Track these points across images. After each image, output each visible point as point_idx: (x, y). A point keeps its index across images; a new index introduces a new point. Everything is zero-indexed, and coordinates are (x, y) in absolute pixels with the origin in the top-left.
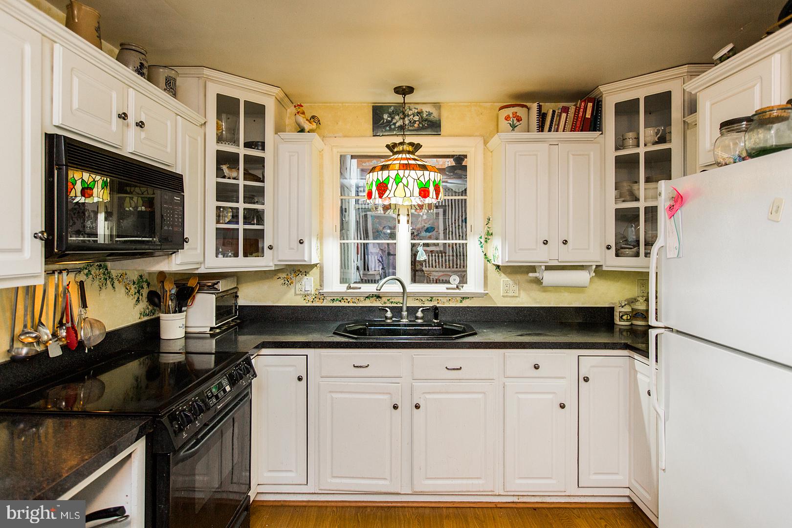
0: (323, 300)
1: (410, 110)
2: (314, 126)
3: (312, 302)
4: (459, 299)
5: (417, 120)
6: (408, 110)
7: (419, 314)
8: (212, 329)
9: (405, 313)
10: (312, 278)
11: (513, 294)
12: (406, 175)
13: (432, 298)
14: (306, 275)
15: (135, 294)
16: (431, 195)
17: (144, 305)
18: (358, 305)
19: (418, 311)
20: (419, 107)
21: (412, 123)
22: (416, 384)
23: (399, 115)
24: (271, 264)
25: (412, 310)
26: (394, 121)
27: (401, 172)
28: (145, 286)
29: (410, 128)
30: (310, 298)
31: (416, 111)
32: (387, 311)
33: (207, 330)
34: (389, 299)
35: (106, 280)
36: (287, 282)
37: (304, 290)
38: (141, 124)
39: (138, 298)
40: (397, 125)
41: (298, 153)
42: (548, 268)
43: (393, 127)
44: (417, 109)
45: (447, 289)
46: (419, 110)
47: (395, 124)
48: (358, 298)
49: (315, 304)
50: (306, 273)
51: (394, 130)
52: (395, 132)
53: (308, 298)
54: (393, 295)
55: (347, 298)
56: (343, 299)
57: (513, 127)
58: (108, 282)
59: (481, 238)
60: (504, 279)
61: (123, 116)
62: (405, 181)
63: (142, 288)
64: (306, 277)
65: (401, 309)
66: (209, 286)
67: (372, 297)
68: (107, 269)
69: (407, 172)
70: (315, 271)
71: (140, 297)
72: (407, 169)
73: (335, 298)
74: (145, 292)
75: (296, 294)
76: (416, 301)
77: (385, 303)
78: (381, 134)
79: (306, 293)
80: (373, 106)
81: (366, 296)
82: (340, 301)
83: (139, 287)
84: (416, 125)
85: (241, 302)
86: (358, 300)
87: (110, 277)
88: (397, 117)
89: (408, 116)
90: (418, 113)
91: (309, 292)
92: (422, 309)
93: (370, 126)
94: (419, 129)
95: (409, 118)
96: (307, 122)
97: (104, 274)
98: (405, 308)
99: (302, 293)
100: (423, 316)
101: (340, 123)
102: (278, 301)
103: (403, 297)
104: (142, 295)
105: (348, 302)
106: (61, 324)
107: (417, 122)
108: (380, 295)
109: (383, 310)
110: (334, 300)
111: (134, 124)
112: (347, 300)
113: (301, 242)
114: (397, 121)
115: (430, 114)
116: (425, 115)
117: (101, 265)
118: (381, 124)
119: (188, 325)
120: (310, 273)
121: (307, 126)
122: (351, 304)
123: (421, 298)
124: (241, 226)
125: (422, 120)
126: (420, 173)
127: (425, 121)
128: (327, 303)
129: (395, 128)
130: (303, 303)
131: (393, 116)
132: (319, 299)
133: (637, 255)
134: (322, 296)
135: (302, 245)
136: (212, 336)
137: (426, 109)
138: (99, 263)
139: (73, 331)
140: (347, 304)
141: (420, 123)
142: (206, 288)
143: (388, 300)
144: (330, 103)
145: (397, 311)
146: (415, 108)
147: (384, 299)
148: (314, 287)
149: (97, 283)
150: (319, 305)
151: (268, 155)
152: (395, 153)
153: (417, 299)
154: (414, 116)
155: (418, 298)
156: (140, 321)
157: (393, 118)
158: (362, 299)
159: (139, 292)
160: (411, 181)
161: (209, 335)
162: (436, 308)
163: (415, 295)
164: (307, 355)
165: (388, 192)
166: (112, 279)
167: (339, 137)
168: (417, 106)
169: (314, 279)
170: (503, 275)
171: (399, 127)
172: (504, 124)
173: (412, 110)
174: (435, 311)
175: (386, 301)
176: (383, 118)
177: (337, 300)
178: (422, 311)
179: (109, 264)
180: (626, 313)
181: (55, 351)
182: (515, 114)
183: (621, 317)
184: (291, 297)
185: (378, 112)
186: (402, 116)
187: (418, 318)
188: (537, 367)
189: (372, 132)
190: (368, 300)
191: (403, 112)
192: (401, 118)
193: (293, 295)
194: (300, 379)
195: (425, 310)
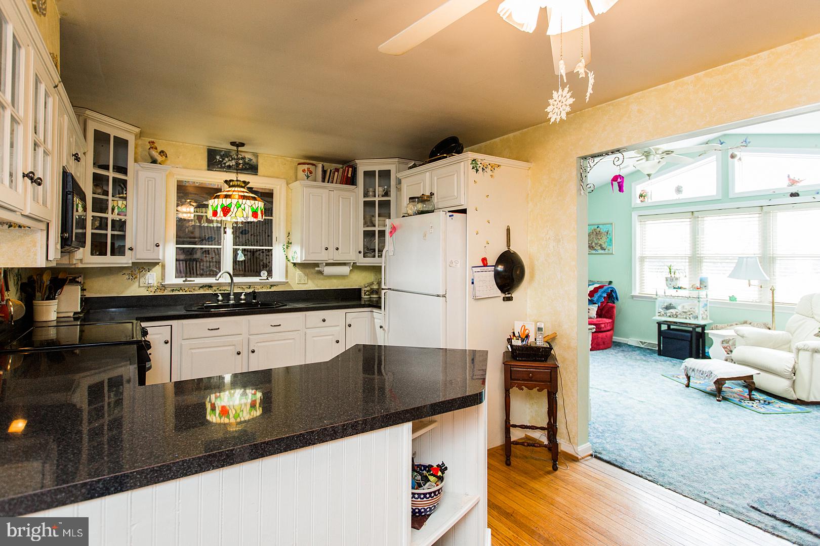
0: (164, 290)
2: (163, 159)
3: (155, 292)
4: (269, 286)
5: (241, 163)
7: (243, 297)
8: (75, 313)
9: (232, 297)
10: (155, 274)
11: (304, 282)
12: (244, 203)
13: (250, 286)
14: (149, 271)
16: (259, 217)
18: (194, 293)
19: (241, 295)
21: (237, 164)
22: (251, 337)
23: (228, 158)
24: (130, 261)
25: (237, 295)
26: (225, 161)
27: (240, 201)
29: (236, 168)
30: (153, 289)
31: (240, 156)
32: (219, 296)
33: (72, 314)
34: (220, 288)
36: (131, 277)
37: (147, 283)
38: (79, 159)
40: (227, 164)
41: (155, 179)
42: (328, 264)
43: (223, 165)
45: (260, 280)
46: (243, 156)
47: (225, 163)
48: (194, 288)
49: (156, 294)
51: (224, 167)
52: (225, 169)
53: (150, 289)
54: (224, 285)
55: (185, 288)
56: (181, 289)
57: (308, 177)
59: (284, 245)
60: (298, 272)
62: (243, 206)
64: (149, 273)
65: (229, 294)
67: (205, 287)
70: (158, 269)
72: (244, 199)
73: (175, 288)
75: (139, 286)
76: (239, 288)
77: (215, 291)
78: (214, 170)
79: (149, 285)
80: (208, 149)
81: (201, 286)
82: (179, 291)
84: (240, 166)
88: (226, 159)
89: (235, 159)
90: (242, 158)
91: (151, 285)
92: (244, 294)
93: (204, 163)
94: (242, 169)
95: (235, 161)
96: (158, 155)
98: (232, 293)
99: (145, 285)
100: (246, 298)
101: (181, 157)
102: (122, 292)
103: (231, 286)
105: (186, 291)
107: (241, 165)
108: (212, 285)
109: (215, 295)
110: (173, 290)
113: (157, 245)
114: (227, 162)
115: (250, 160)
116: (247, 160)
118: (214, 163)
120: (154, 269)
121: (158, 159)
122: (188, 293)
124: (109, 232)
125: (245, 163)
126: (253, 202)
127: (247, 164)
128: (167, 292)
129: (225, 166)
130: (147, 294)
131: (223, 158)
132: (161, 290)
133: (374, 256)
134: (164, 287)
135: (158, 248)
136: (76, 319)
137: (248, 156)
140: (186, 293)
141: (243, 165)
143: (218, 289)
145: (226, 296)
147: (214, 288)
148: (156, 281)
150: (159, 294)
152: (231, 187)
154: (239, 160)
155: (241, 287)
157: (223, 159)
158: (197, 288)
160: (247, 207)
161: (72, 319)
162: (254, 292)
163: (238, 285)
164: (171, 326)
165: (231, 213)
167: (180, 168)
168: (241, 153)
169: (157, 274)
170: (298, 270)
171: (228, 166)
172: (301, 174)
173: (238, 156)
174: (254, 295)
175: (216, 289)
176: (216, 158)
177: (176, 290)
180: (368, 291)
182: (308, 169)
183: (365, 293)
184: (135, 289)
185: (212, 153)
186: (231, 159)
187: (241, 300)
188: (324, 321)
189: (206, 167)
190: (201, 289)
191: (231, 156)
192: (229, 160)
193: (137, 287)
194: (166, 342)
195: (246, 294)
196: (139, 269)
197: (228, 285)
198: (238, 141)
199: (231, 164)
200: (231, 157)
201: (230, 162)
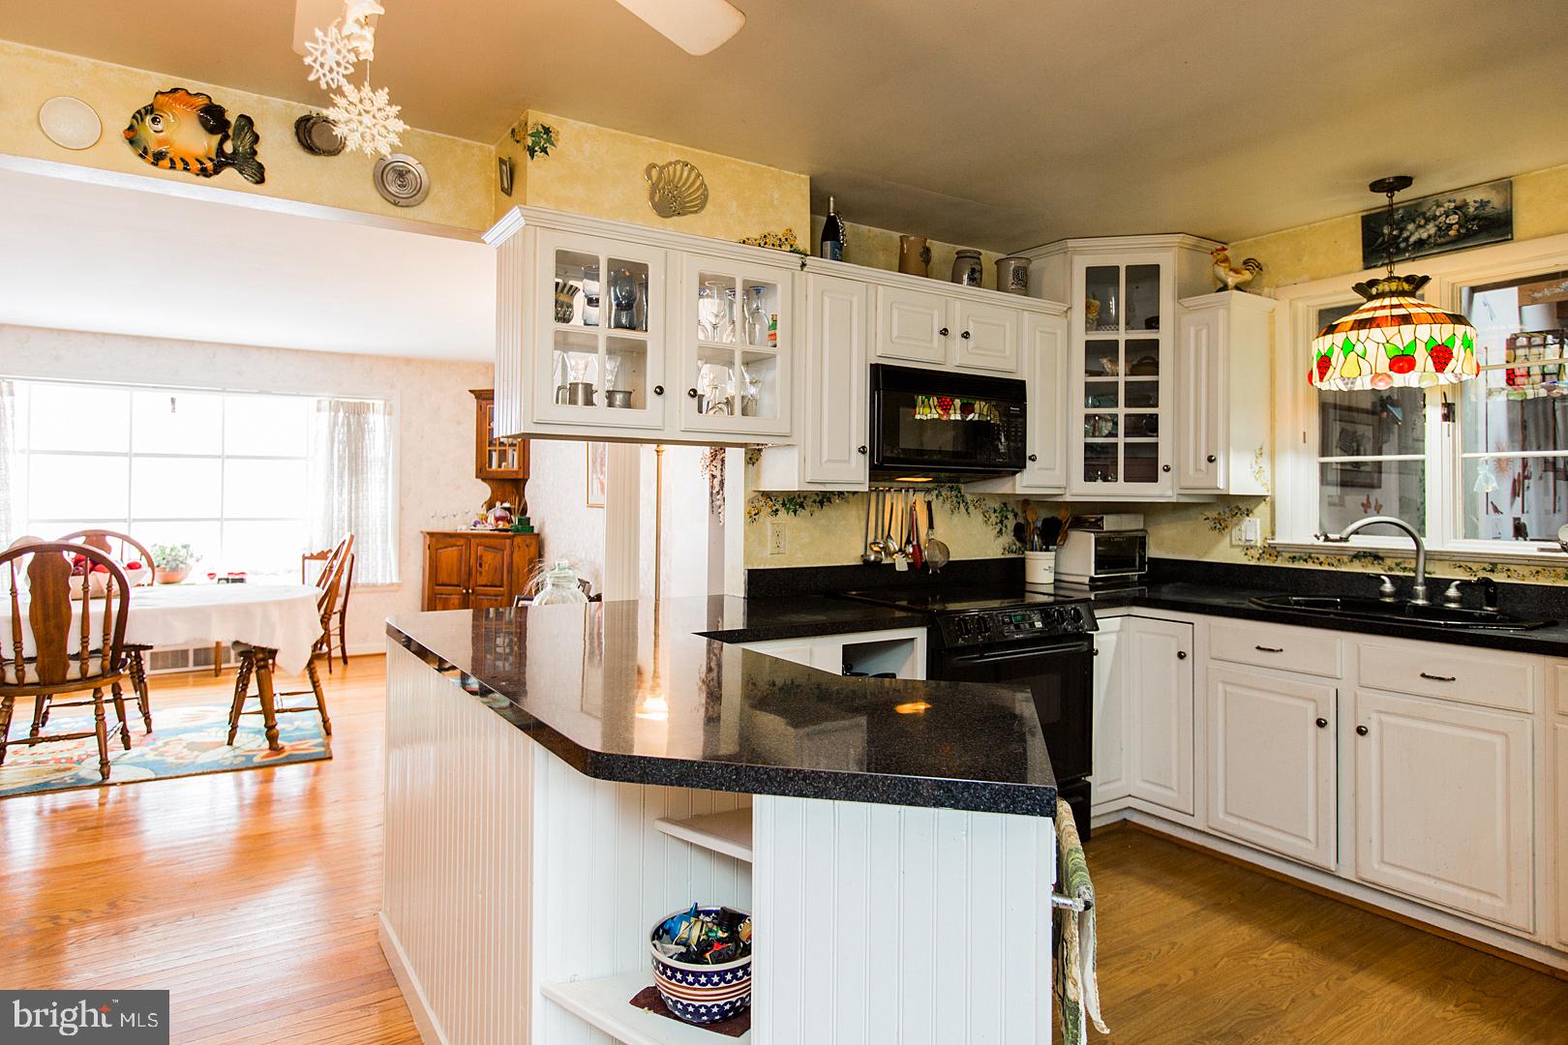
0: (1277, 557)
1: (1439, 206)
2: (1247, 276)
3: (1259, 559)
4: (1562, 572)
5: (1454, 222)
6: (1435, 207)
7: (1452, 592)
8: (1092, 580)
9: (1420, 589)
10: (1258, 520)
12: (1363, 338)
13: (1495, 565)
14: (1248, 515)
15: (996, 524)
17: (1008, 538)
18: (1339, 569)
19: (1448, 588)
20: (1459, 197)
21: (1442, 230)
22: (1363, 693)
23: (1414, 222)
24: (1170, 493)
25: (1437, 586)
26: (1406, 234)
27: (1353, 335)
28: (1011, 516)
29: (1439, 241)
30: (1256, 553)
31: (1452, 205)
32: (1384, 583)
33: (1086, 580)
34: (1400, 563)
35: (959, 503)
36: (1219, 526)
37: (1243, 540)
38: (966, 335)
39: (1001, 529)
40: (1412, 240)
41: (1208, 324)
43: (1403, 245)
44: (1454, 201)
46: (1458, 203)
47: (1407, 239)
48: (1338, 557)
49: (1262, 563)
50: (1248, 513)
51: (1406, 250)
52: (1407, 255)
53: (1251, 552)
54: (1405, 556)
55: (1318, 556)
56: (1310, 557)
58: (961, 506)
61: (944, 332)
62: (1359, 348)
63: (1007, 518)
64: (1248, 518)
65: (1413, 581)
66: (1092, 523)
67: (1365, 557)
68: (960, 492)
69: (1364, 333)
70: (1262, 509)
71: (1004, 529)
72: (1363, 328)
73: (1297, 555)
74: (1011, 523)
75: (1232, 546)
76: (1457, 569)
77: (1391, 569)
78: (1380, 263)
79: (1248, 544)
80: (1362, 217)
81: (1352, 553)
82: (1306, 561)
83: (1002, 516)
84: (1452, 233)
85: (1153, 552)
86: (1339, 560)
87: (963, 501)
88: (1411, 227)
89: (1435, 218)
90: (1456, 208)
91: (1252, 543)
92: (1458, 582)
93: (1357, 253)
94: (1459, 239)
95: (1437, 223)
96: (1231, 273)
97: (957, 496)
98: (1420, 580)
99: (1241, 543)
100: (1460, 597)
101: (1305, 259)
103: (1416, 559)
104: (1006, 526)
105: (1321, 563)
106: (908, 542)
107: (1456, 227)
108: (1381, 555)
109: (1377, 579)
110: (1294, 557)
111: (959, 335)
112: (1318, 559)
113: (1211, 460)
114: (1412, 234)
115: (1483, 204)
116: (1472, 210)
117: (953, 487)
118: (1379, 246)
119: (1059, 571)
120: (1255, 511)
121: (1232, 280)
122: (1325, 568)
123: (1469, 565)
124: (1121, 440)
125: (1466, 219)
126: (1391, 331)
127: (1473, 220)
128: (1281, 563)
129: (1409, 246)
130: (1241, 559)
131: (1402, 226)
132: (1270, 555)
134: (1273, 550)
135: (1214, 464)
136: (1093, 586)
137: (1472, 198)
138: (951, 485)
139: (918, 548)
140: (1319, 568)
141: (1461, 226)
142: (1087, 524)
143: (1397, 565)
144: (1287, 229)
145: (1404, 586)
146: (1450, 201)
147: (1388, 562)
148: (1261, 535)
149: (948, 505)
150: (1268, 565)
151: (1164, 335)
152: (1371, 298)
153: (1460, 567)
154: (1447, 217)
155: (1462, 563)
156: (1003, 557)
157: (1402, 231)
158: (1345, 559)
159: (1001, 522)
160: (1371, 347)
161: (1087, 588)
162: (1487, 583)
163: (1454, 558)
165: (1332, 369)
166: (967, 503)
167: (1304, 282)
168: (1449, 196)
169: (1261, 522)
171: (1415, 242)
173: (1442, 206)
174: (1491, 591)
175: (1393, 565)
176: (1383, 235)
177: (1300, 558)
178: (1457, 587)
179: (962, 486)
181: (901, 564)
184: (1225, 551)
185: (1372, 224)
186: (1422, 222)
187: (1449, 600)
189: (1361, 263)
190: (1356, 563)
191: (1424, 214)
192: (1420, 226)
193: (1229, 545)
194: (1181, 656)
195: (1464, 586)
196: (1231, 507)
197: (1415, 556)
198: (1389, 174)
199: (1424, 236)
200: (1424, 218)
201: (1421, 231)
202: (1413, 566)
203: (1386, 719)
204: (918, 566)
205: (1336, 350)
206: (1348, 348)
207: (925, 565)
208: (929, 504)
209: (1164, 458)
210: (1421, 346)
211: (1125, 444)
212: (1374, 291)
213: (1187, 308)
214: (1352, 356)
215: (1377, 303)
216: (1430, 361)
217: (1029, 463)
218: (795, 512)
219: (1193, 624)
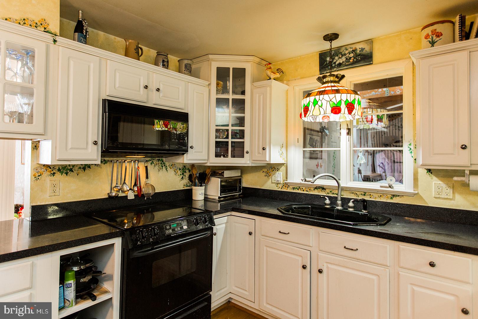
0: (288, 187)
1: (347, 50)
2: (278, 75)
3: (281, 188)
4: (390, 196)
5: (352, 56)
6: (345, 50)
7: (351, 204)
8: (219, 198)
9: (339, 202)
10: (281, 173)
11: (446, 197)
12: (321, 99)
13: (365, 193)
14: (278, 171)
15: (181, 175)
16: (342, 111)
17: (186, 181)
18: (310, 193)
19: (349, 202)
20: (354, 47)
21: (348, 59)
22: (321, 254)
23: (338, 56)
24: (249, 162)
25: (345, 201)
26: (335, 61)
27: (317, 97)
28: (187, 171)
29: (347, 64)
30: (280, 186)
31: (351, 50)
32: (326, 199)
33: (217, 198)
34: (332, 191)
35: (162, 166)
36: (267, 175)
37: (276, 180)
38: (158, 90)
39: (183, 177)
40: (337, 63)
41: (263, 94)
43: (333, 65)
44: (352, 48)
45: (381, 187)
46: (353, 49)
47: (335, 63)
48: (309, 188)
49: (282, 190)
50: (278, 170)
51: (335, 67)
52: (335, 69)
53: (279, 185)
54: (333, 188)
55: (302, 187)
56: (300, 188)
57: (433, 43)
58: (164, 167)
59: (410, 145)
60: (435, 182)
61: (146, 87)
62: (320, 103)
63: (185, 172)
64: (278, 172)
65: (336, 198)
66: (220, 174)
67: (319, 188)
68: (163, 161)
69: (321, 96)
70: (283, 168)
71: (184, 177)
72: (321, 94)
73: (295, 187)
74: (187, 174)
75: (272, 183)
76: (352, 194)
77: (328, 193)
78: (326, 72)
79: (278, 182)
80: (319, 54)
81: (315, 187)
82: (298, 189)
83: (183, 171)
84: (351, 61)
86: (310, 189)
87: (165, 166)
88: (336, 58)
89: (345, 55)
90: (353, 51)
91: (279, 182)
92: (353, 200)
93: (317, 68)
94: (354, 63)
95: (346, 57)
96: (272, 73)
97: (161, 164)
98: (339, 198)
99: (275, 182)
100: (354, 206)
101: (299, 70)
102: (263, 186)
104: (185, 176)
105: (303, 190)
106: (135, 185)
107: (352, 58)
108: (325, 188)
109: (324, 198)
110: (294, 188)
111: (155, 90)
112: (302, 189)
113: (264, 149)
114: (337, 61)
115: (362, 49)
116: (358, 52)
117: (159, 159)
118: (325, 65)
119: (206, 194)
120: (280, 169)
121: (273, 76)
122: (305, 192)
123: (356, 192)
124: (230, 140)
125: (356, 55)
126: (332, 96)
127: (359, 56)
128: (289, 190)
129: (335, 65)
130: (276, 189)
131: (333, 57)
132: (285, 187)
134: (286, 185)
136: (219, 201)
137: (359, 47)
138: (158, 158)
139: (140, 189)
140: (303, 192)
141: (354, 58)
142: (218, 175)
143: (331, 192)
144: (292, 58)
145: (333, 200)
146: (350, 48)
147: (327, 191)
148: (282, 179)
149: (157, 167)
150: (285, 191)
151: (247, 97)
152: (323, 83)
153: (353, 193)
154: (349, 54)
155: (354, 192)
156: (183, 189)
157: (333, 59)
158: (312, 189)
159: (183, 174)
160: (324, 102)
161: (218, 201)
162: (364, 201)
163: (351, 190)
165: (309, 112)
166: (166, 166)
167: (298, 79)
168: (351, 46)
169: (282, 173)
170: (435, 178)
171: (338, 64)
172: (425, 42)
173: (348, 50)
174: (365, 204)
175: (329, 192)
176: (326, 61)
177: (296, 188)
178: (353, 202)
179: (164, 159)
181: (131, 196)
182: (434, 32)
184: (269, 185)
185: (323, 57)
186: (341, 56)
187: (350, 207)
188: (432, 265)
189: (319, 72)
190: (316, 190)
191: (341, 53)
192: (340, 58)
193: (271, 183)
194: (250, 234)
195: (355, 201)
196: (272, 168)
197: (338, 189)
198: (331, 32)
199: (341, 62)
200: (341, 55)
201: (340, 59)
202: (336, 192)
203: (330, 266)
204: (140, 196)
205: (311, 104)
206: (315, 103)
207: (143, 196)
208: (146, 167)
209: (247, 148)
210: (343, 103)
211: (232, 142)
212: (325, 80)
213: (256, 87)
214: (317, 106)
215: (326, 85)
216: (346, 109)
217: (189, 149)
218: (67, 174)
219: (255, 220)
